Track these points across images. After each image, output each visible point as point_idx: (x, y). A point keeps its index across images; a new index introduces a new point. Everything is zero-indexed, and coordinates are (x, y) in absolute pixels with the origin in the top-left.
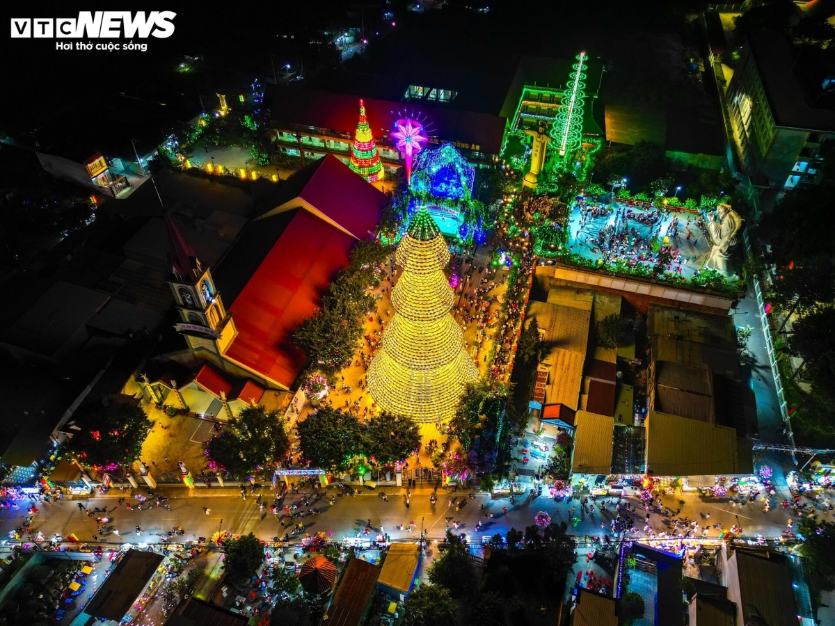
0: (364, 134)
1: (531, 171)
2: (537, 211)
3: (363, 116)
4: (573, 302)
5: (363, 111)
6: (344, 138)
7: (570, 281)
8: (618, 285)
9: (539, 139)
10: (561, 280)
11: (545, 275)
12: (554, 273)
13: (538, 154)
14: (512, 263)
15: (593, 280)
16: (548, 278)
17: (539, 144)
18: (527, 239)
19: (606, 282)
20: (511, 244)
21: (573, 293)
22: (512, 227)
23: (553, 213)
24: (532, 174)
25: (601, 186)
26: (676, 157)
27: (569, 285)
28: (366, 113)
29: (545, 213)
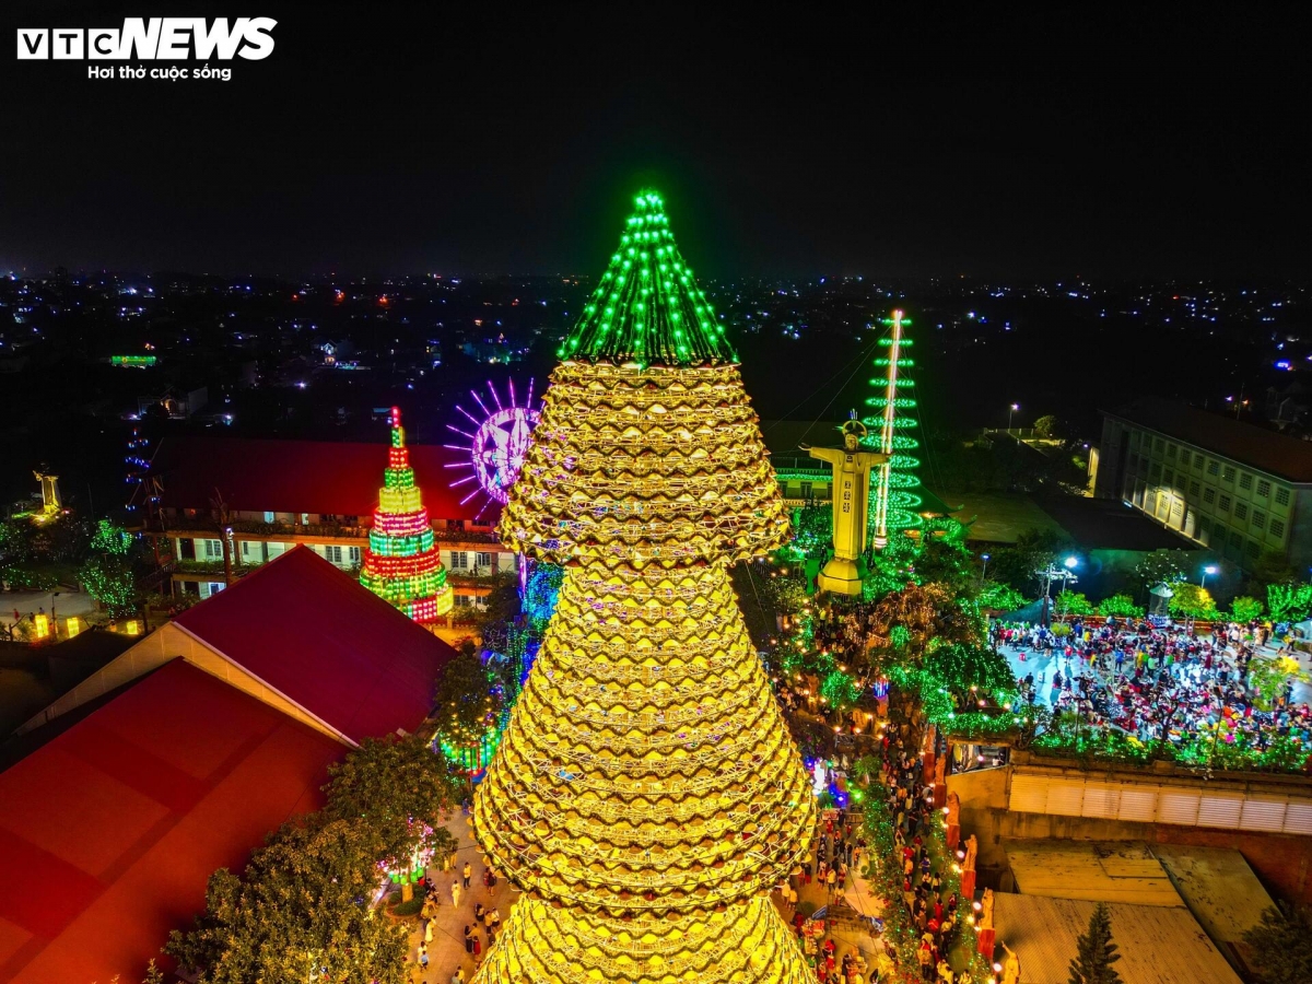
0: (400, 496)
1: (839, 554)
2: (895, 623)
3: (399, 450)
4: (1106, 883)
5: (399, 437)
6: (349, 535)
7: (1062, 819)
8: (1220, 810)
9: (849, 466)
10: (1032, 817)
11: (977, 806)
12: (1007, 792)
13: (852, 503)
14: (847, 796)
15: (1135, 803)
16: (988, 816)
17: (851, 479)
18: (883, 708)
19: (1179, 806)
20: (837, 729)
21: (1087, 858)
22: (832, 681)
23: (942, 622)
24: (843, 559)
25: (1012, 588)
26: (1111, 562)
27: (1060, 833)
28: (407, 443)
29: (918, 626)
